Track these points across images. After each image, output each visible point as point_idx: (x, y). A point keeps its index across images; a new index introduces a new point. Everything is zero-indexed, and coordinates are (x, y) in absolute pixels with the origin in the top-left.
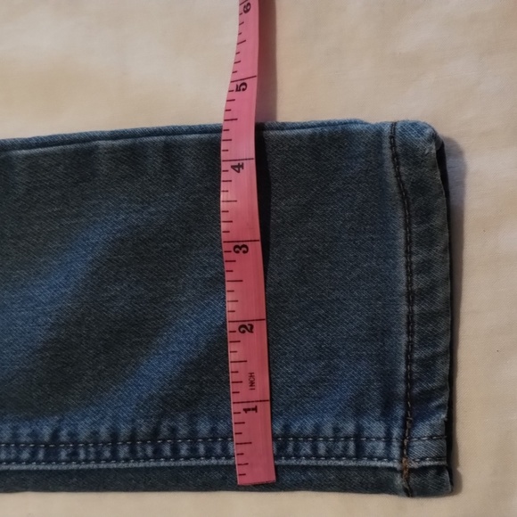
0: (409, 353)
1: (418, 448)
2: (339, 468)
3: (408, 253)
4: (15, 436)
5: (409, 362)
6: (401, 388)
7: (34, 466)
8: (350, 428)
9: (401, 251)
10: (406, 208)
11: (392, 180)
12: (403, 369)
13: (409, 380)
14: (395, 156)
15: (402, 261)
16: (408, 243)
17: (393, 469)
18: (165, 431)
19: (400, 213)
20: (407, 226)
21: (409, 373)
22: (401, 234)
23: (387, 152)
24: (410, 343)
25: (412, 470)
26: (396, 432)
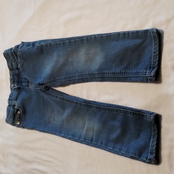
0: (153, 61)
1: (152, 74)
2: (143, 77)
3: (154, 47)
4: (110, 72)
5: (153, 62)
6: (152, 66)
7: (112, 76)
8: (145, 71)
9: (154, 46)
10: (154, 40)
11: (152, 36)
12: (152, 63)
13: (153, 65)
14: (152, 32)
15: (153, 48)
16: (154, 45)
17: (148, 76)
18: (126, 72)
19: (154, 41)
20: (154, 43)
21: (153, 64)
22: (154, 44)
23: (151, 32)
24: (154, 60)
25: (150, 76)
26: (150, 72)
